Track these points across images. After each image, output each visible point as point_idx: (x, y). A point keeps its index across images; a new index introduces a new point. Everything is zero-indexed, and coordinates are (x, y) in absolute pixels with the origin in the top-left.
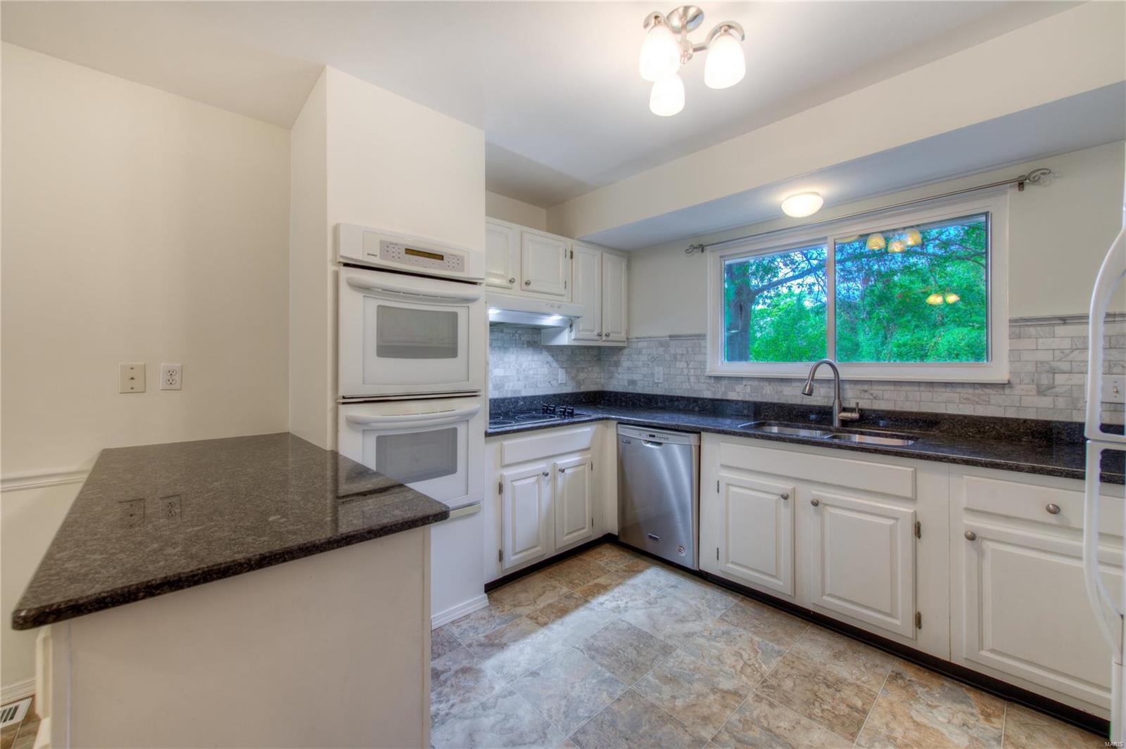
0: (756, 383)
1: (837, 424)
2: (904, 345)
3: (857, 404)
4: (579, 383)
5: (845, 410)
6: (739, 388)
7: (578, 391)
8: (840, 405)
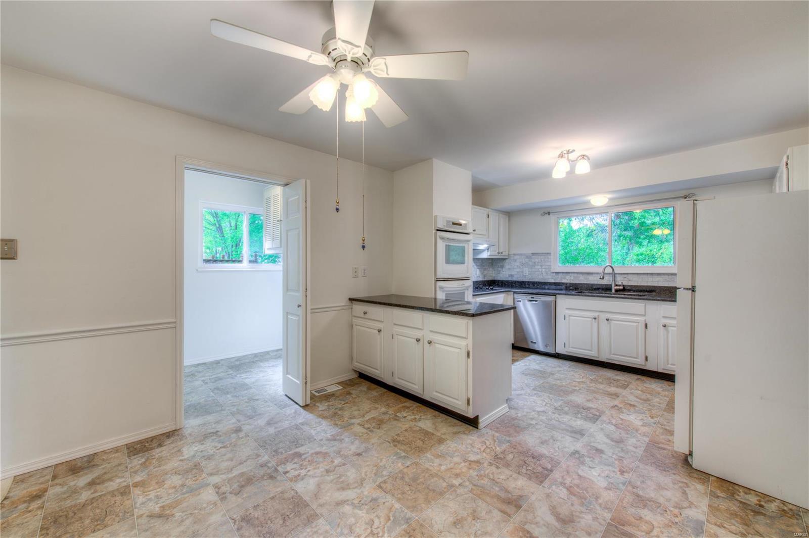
0: (576, 275)
1: (613, 291)
2: (641, 254)
3: (622, 283)
4: (484, 276)
5: (617, 285)
6: (568, 277)
7: (484, 280)
8: (615, 283)
